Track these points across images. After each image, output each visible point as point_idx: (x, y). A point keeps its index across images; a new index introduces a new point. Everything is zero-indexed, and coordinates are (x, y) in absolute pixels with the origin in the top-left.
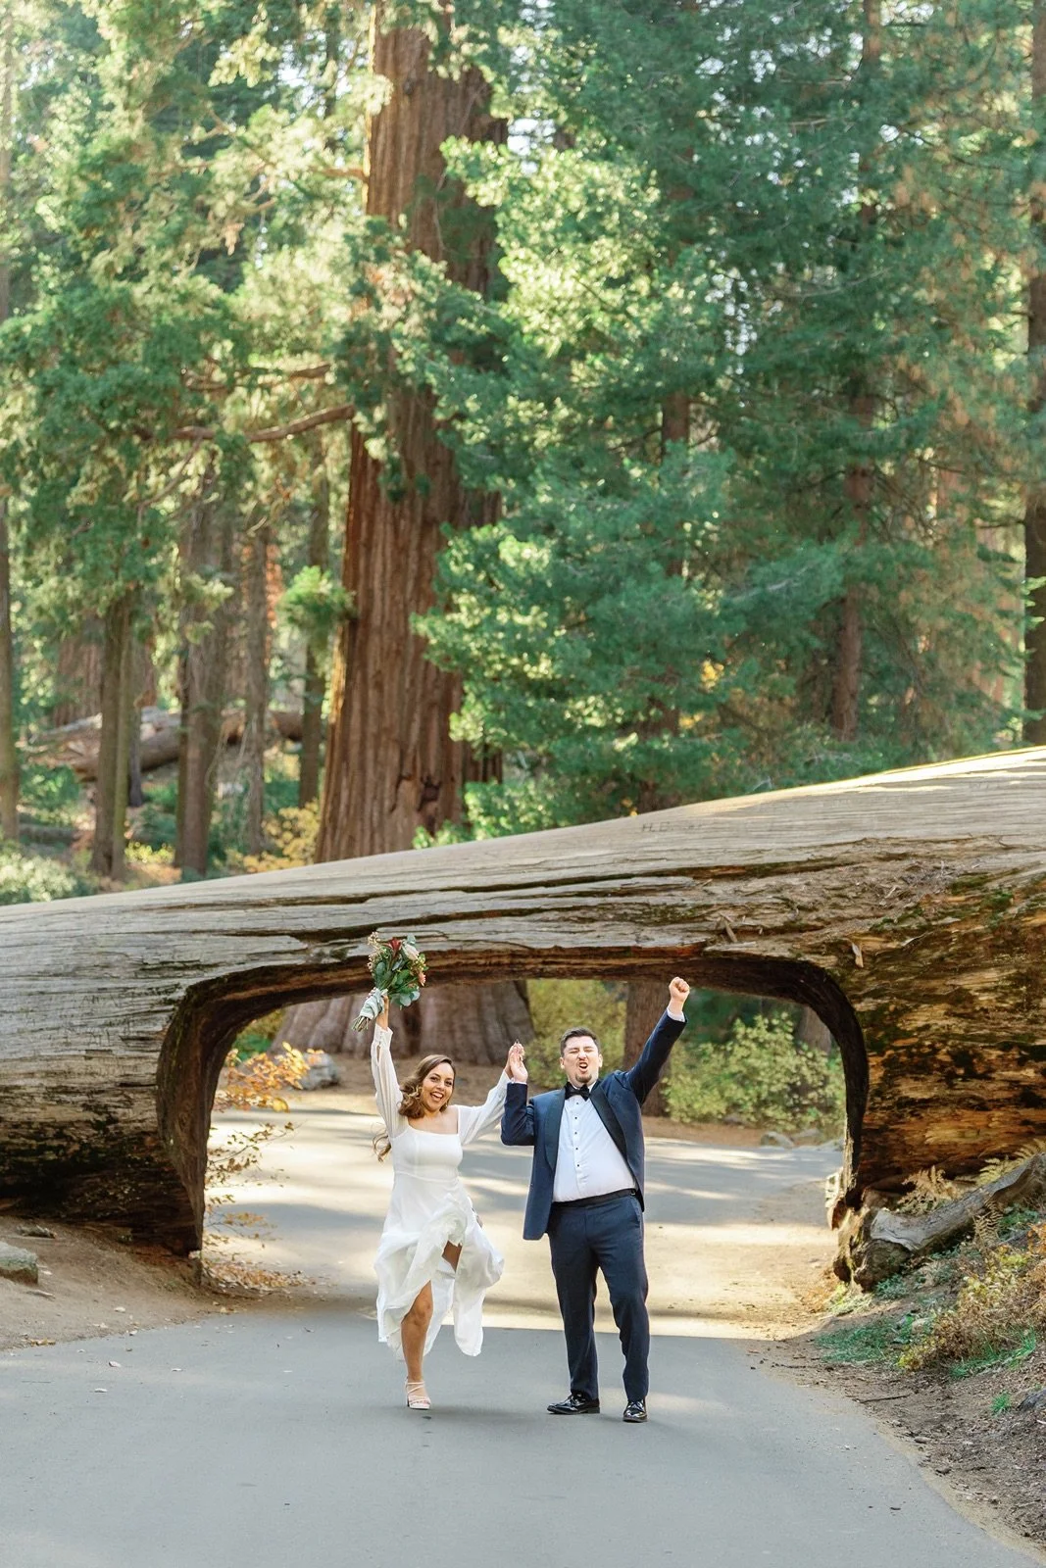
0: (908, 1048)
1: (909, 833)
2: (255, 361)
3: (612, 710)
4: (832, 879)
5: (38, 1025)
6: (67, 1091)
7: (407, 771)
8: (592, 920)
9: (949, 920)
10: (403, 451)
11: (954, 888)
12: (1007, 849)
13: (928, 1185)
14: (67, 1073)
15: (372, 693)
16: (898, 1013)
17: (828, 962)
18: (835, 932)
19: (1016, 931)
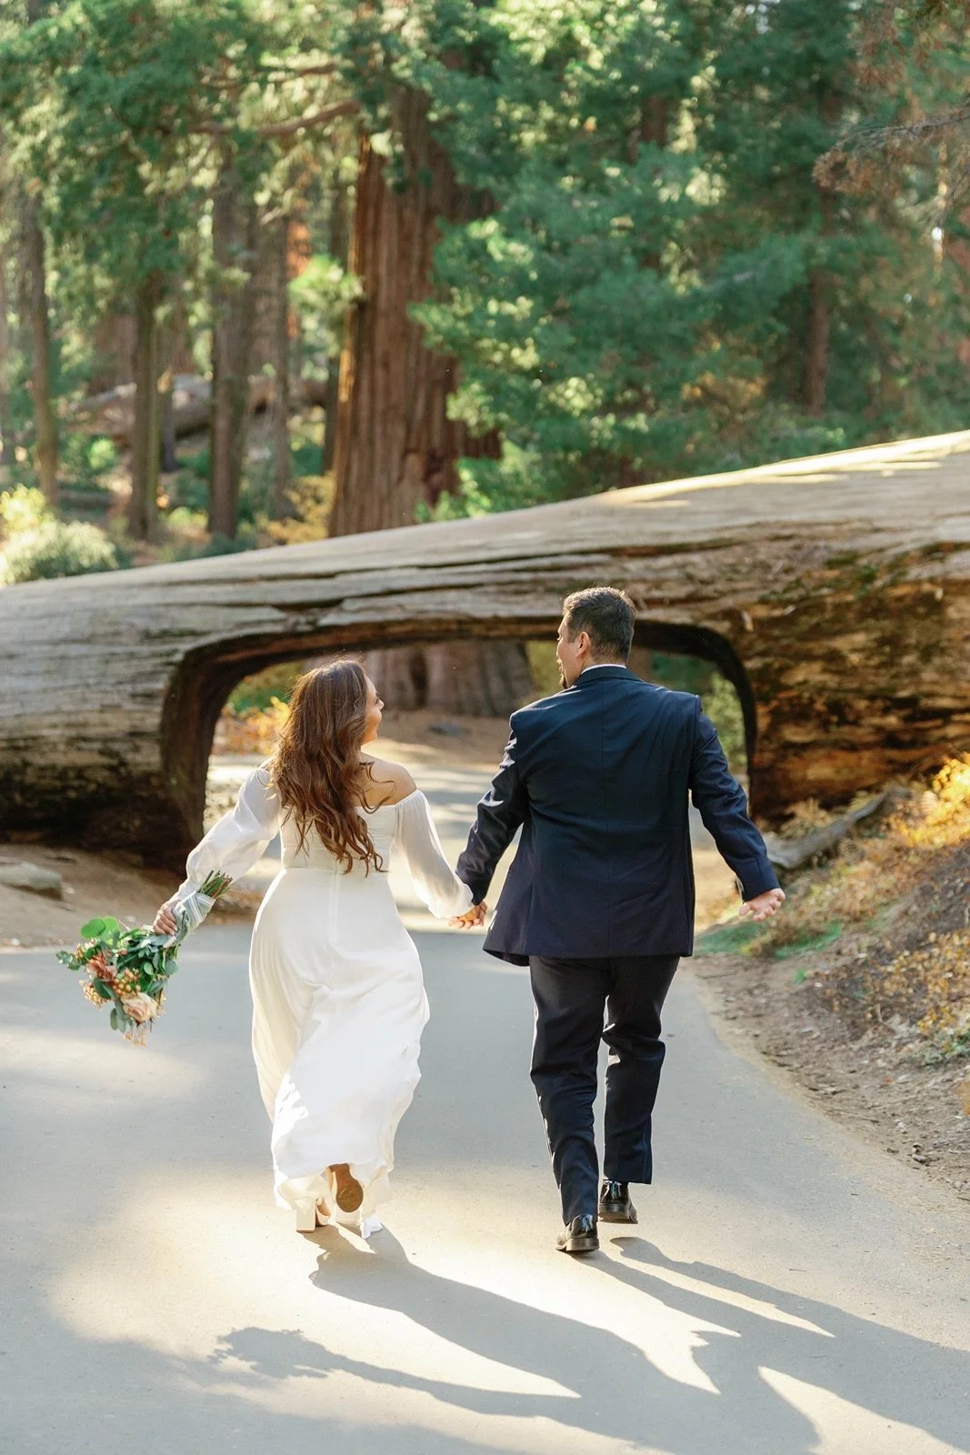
0: (790, 700)
1: (796, 517)
2: (268, 59)
3: (592, 391)
4: (727, 557)
5: (60, 683)
6: (85, 739)
7: (413, 444)
8: (525, 592)
9: (825, 591)
10: (406, 146)
11: (830, 564)
12: (877, 530)
13: (807, 814)
14: (85, 725)
15: (380, 373)
16: (783, 670)
17: (722, 627)
18: (729, 602)
19: (881, 601)
